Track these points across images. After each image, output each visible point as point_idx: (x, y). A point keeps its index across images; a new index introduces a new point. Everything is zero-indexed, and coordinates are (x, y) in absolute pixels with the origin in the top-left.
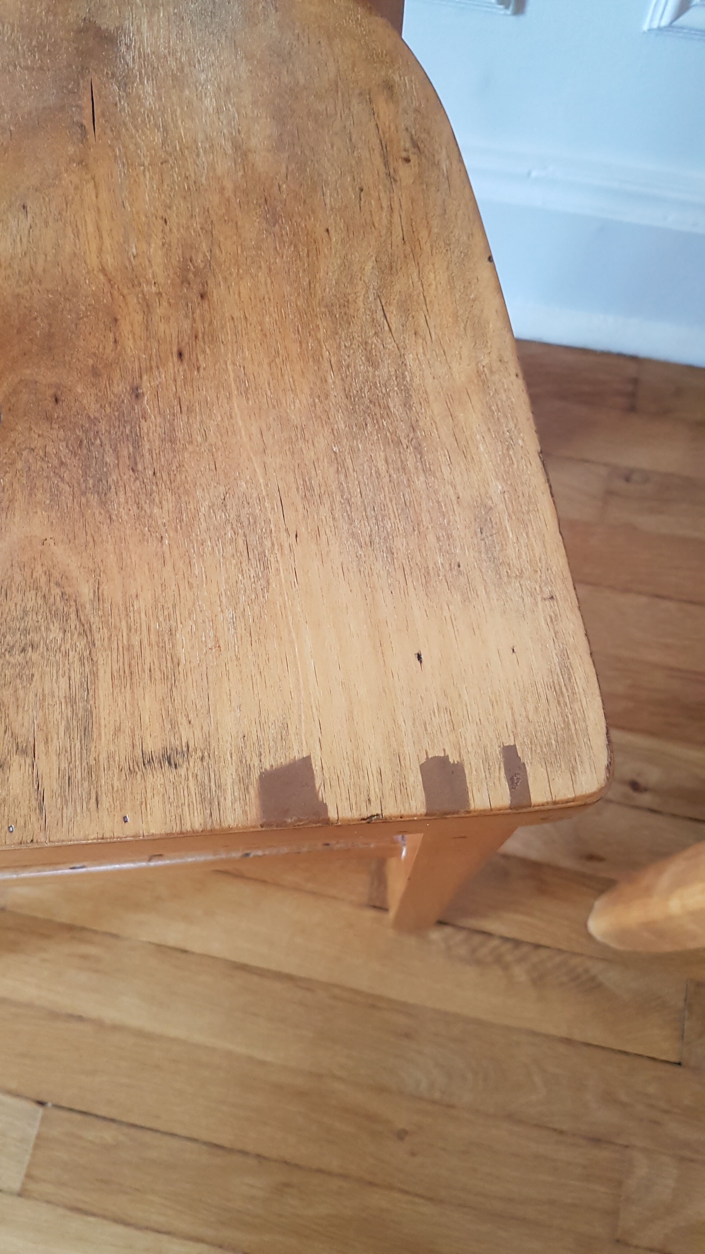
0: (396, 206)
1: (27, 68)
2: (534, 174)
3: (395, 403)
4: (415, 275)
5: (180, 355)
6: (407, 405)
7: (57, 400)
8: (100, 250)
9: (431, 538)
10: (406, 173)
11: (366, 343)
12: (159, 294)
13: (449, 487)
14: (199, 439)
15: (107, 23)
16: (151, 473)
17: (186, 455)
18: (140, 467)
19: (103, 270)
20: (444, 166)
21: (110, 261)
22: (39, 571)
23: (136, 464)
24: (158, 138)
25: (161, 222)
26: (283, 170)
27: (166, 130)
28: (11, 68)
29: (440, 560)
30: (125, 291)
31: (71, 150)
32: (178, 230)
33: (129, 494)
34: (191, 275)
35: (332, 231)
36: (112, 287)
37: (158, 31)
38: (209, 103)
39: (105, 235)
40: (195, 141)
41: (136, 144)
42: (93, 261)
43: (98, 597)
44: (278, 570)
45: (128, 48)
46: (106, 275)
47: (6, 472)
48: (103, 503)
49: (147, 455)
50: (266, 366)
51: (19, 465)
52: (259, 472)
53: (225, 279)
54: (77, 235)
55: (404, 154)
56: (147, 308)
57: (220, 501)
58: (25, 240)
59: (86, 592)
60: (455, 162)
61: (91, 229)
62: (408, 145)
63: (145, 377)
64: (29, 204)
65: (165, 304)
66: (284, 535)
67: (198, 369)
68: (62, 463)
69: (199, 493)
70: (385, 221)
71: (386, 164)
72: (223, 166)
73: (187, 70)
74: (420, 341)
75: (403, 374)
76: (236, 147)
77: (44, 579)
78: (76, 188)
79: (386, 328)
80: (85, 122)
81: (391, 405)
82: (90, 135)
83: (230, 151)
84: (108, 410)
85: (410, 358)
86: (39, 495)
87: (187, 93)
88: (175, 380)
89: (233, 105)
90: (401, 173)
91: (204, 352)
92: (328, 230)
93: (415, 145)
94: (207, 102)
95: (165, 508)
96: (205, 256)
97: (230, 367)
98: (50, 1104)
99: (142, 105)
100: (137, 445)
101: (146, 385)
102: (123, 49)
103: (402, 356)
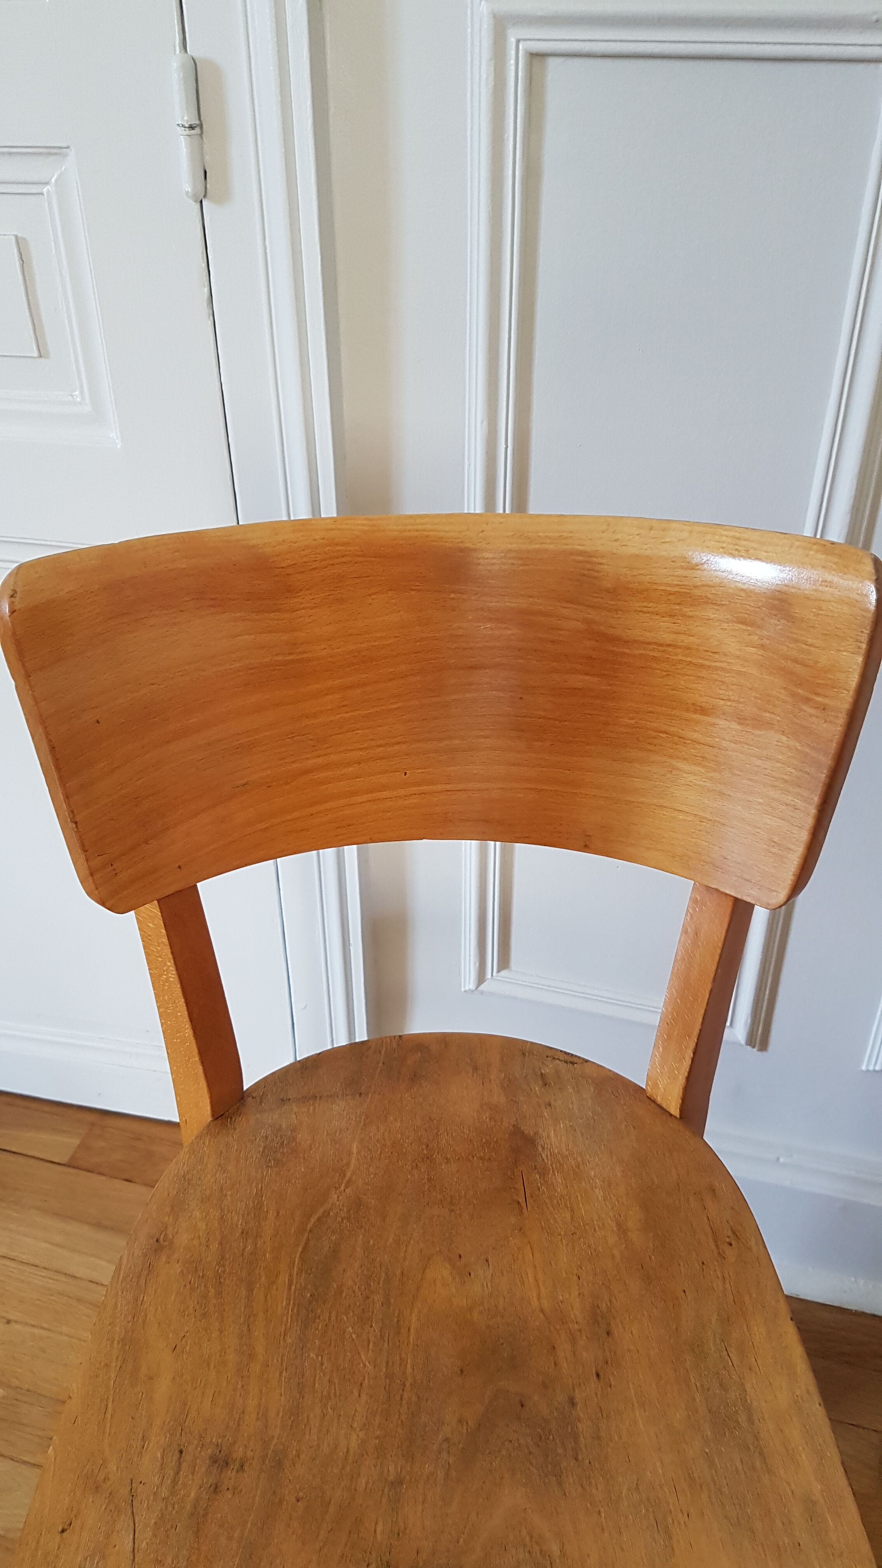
0: (727, 1276)
1: (481, 1158)
2: (782, 1160)
3: (742, 1419)
4: (745, 1326)
5: (598, 1375)
6: (751, 1421)
7: (522, 1405)
8: (539, 1297)
9: (778, 1522)
10: (731, 1254)
11: (718, 1373)
12: (580, 1330)
13: (785, 1484)
14: (616, 1438)
15: (529, 1130)
16: (588, 1461)
17: (609, 1450)
18: (580, 1457)
19: (542, 1311)
20: (754, 1249)
21: (545, 1304)
22: (524, 1532)
23: (577, 1454)
24: (568, 1216)
25: (576, 1278)
26: (651, 1245)
27: (572, 1210)
28: (470, 1157)
29: (786, 1541)
30: (558, 1327)
31: (513, 1220)
32: (588, 1284)
33: (575, 1477)
34: (599, 1318)
35: (687, 1292)
36: (550, 1323)
37: (561, 1138)
38: (599, 1193)
39: (541, 1285)
40: (593, 1221)
41: (555, 1219)
42: (535, 1302)
43: (563, 1555)
44: (678, 1541)
45: (543, 1148)
46: (544, 1314)
47: (496, 1457)
48: (560, 1484)
49: (584, 1449)
50: (654, 1386)
51: (504, 1453)
52: (658, 1464)
53: (622, 1323)
54: (523, 1284)
55: (728, 1240)
56: (573, 1341)
57: (635, 1486)
58: (489, 1285)
59: (555, 1549)
60: (761, 1247)
61: (531, 1280)
62: (730, 1233)
63: (577, 1391)
64: (490, 1259)
65: (585, 1338)
66: (680, 1515)
67: (610, 1386)
68: (530, 1453)
69: (620, 1479)
70: (721, 1288)
71: (717, 1246)
72: (612, 1240)
73: (581, 1167)
74: (754, 1374)
75: (746, 1398)
76: (619, 1225)
77: (528, 1539)
78: (519, 1249)
79: (730, 1364)
80: (520, 1201)
81: (740, 1420)
82: (525, 1210)
83: (615, 1229)
84: (556, 1414)
85: (748, 1386)
86: (518, 1475)
87: (583, 1184)
88: (596, 1394)
89: (614, 1196)
90: (727, 1253)
91: (613, 1373)
92: (684, 1291)
93: (734, 1232)
94: (597, 1191)
95: (600, 1489)
96: (607, 1304)
97: (631, 1386)
99: (556, 1191)
100: (576, 1441)
101: (578, 1396)
102: (540, 1149)
103: (743, 1385)
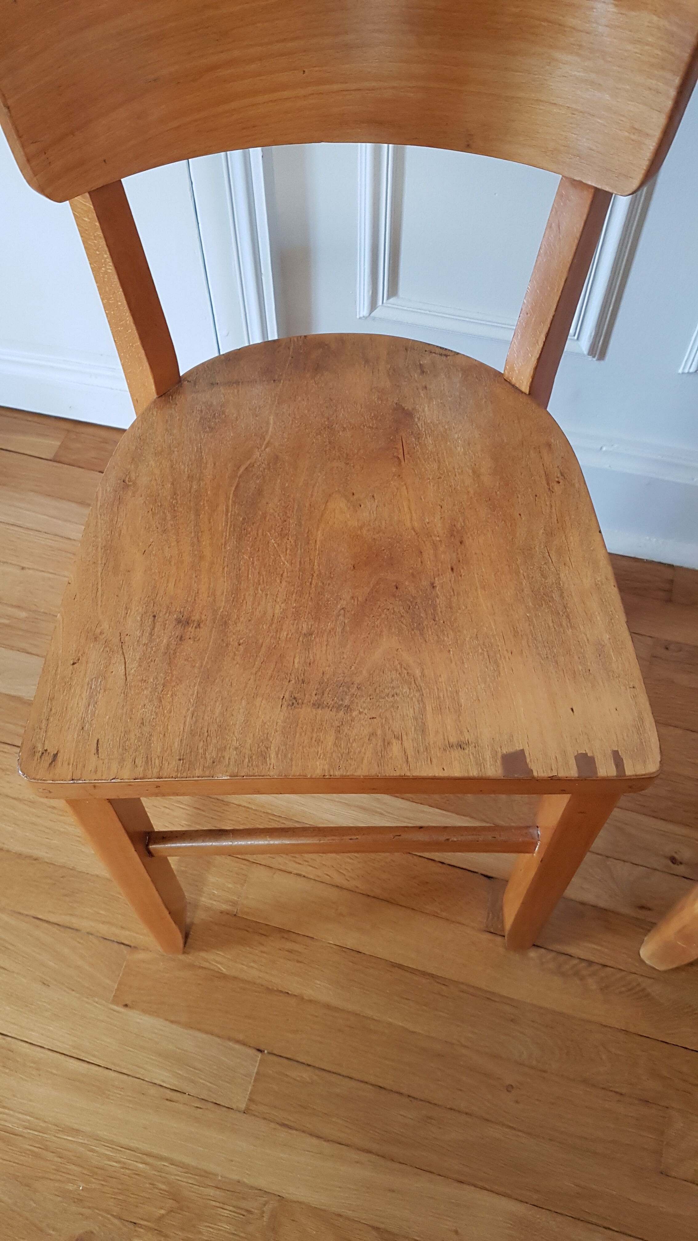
0: (553, 504)
1: (370, 427)
2: (604, 449)
3: (556, 596)
4: (564, 537)
5: (452, 569)
6: (561, 596)
7: (397, 588)
8: (411, 519)
9: (576, 657)
10: (558, 489)
11: (541, 567)
12: (440, 541)
13: (583, 634)
14: (464, 608)
15: (408, 406)
16: (442, 622)
17: (458, 614)
18: (437, 619)
19: (413, 529)
20: (577, 485)
21: (416, 524)
22: (397, 662)
23: (435, 617)
24: (435, 466)
25: (439, 507)
26: (498, 485)
27: (439, 461)
28: (362, 427)
29: (580, 667)
30: (425, 539)
31: (394, 470)
32: (448, 511)
33: (433, 630)
34: (455, 533)
35: (522, 515)
36: (418, 537)
37: (433, 412)
38: (460, 449)
39: (413, 512)
40: (454, 468)
41: (425, 468)
42: (408, 524)
43: (423, 675)
44: (504, 667)
45: (419, 419)
46: (415, 531)
47: (378, 619)
48: (422, 634)
49: (440, 614)
50: (493, 576)
51: (383, 616)
52: (492, 624)
53: (471, 535)
54: (400, 511)
55: (557, 479)
56: (435, 547)
57: (475, 635)
58: (375, 512)
59: (418, 672)
60: (582, 483)
61: (406, 509)
62: (559, 475)
63: (436, 579)
64: (375, 495)
65: (444, 546)
66: (506, 652)
67: (461, 576)
68: (402, 616)
69: (465, 632)
70: (548, 511)
71: (548, 484)
72: (468, 481)
73: (448, 432)
74: (567, 568)
75: (559, 582)
76: (474, 472)
77: (399, 666)
78: (397, 489)
79: (550, 561)
80: (400, 456)
81: (554, 596)
82: (403, 463)
83: (471, 474)
84: (420, 593)
85: (562, 575)
86: (393, 630)
87: (449, 444)
88: (450, 581)
89: (472, 451)
90: (556, 489)
91: (463, 568)
92: (520, 515)
93: (562, 475)
94: (459, 449)
95: (450, 638)
96: (461, 524)
97: (476, 575)
98: (266, 1052)
99: (427, 449)
100: (435, 609)
101: (437, 582)
102: (416, 420)
103: (559, 574)
